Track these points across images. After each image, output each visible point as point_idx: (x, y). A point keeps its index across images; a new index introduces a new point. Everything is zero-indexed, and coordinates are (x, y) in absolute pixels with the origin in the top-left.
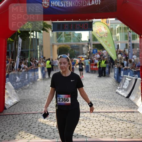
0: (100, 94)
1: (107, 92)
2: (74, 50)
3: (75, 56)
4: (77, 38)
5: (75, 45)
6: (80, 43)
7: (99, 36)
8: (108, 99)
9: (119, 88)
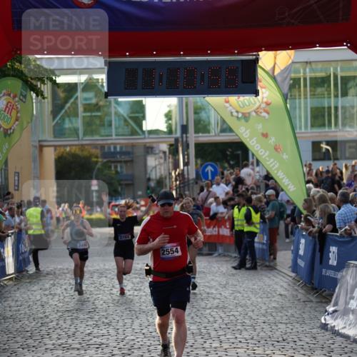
0: (262, 334)
1: (286, 324)
2: (116, 167)
3: (120, 189)
4: (125, 120)
5: (118, 149)
6: (145, 138)
7: (237, 112)
8: (302, 352)
9: (330, 309)
